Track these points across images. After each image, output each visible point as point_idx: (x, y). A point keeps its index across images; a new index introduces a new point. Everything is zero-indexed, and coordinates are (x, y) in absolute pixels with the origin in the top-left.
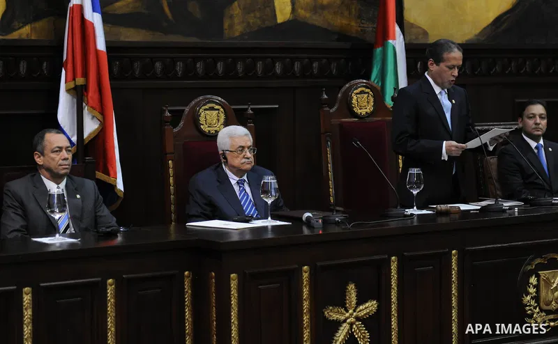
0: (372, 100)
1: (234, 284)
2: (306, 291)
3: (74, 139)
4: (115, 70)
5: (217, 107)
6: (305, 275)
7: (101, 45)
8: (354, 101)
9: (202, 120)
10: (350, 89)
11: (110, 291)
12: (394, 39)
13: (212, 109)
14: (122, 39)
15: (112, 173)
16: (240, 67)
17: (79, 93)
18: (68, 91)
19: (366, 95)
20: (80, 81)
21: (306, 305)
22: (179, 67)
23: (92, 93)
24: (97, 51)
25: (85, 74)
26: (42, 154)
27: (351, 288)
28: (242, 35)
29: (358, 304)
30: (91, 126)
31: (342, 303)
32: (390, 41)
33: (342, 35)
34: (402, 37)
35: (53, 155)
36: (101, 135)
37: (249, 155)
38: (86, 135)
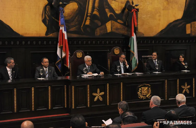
0: (119, 51)
1: (73, 88)
2: (88, 90)
4: (70, 43)
5: (80, 52)
6: (88, 87)
7: (66, 38)
8: (115, 51)
9: (77, 55)
10: (114, 48)
11: (49, 88)
12: (133, 36)
13: (79, 53)
16: (98, 42)
17: (61, 48)
18: (59, 47)
19: (118, 50)
20: (62, 45)
21: (88, 92)
22: (85, 42)
23: (64, 48)
25: (63, 44)
26: (43, 63)
27: (98, 90)
29: (100, 93)
30: (64, 55)
31: (96, 92)
32: (132, 37)
33: (123, 35)
34: (135, 36)
36: (65, 57)
37: (90, 62)
38: (63, 57)
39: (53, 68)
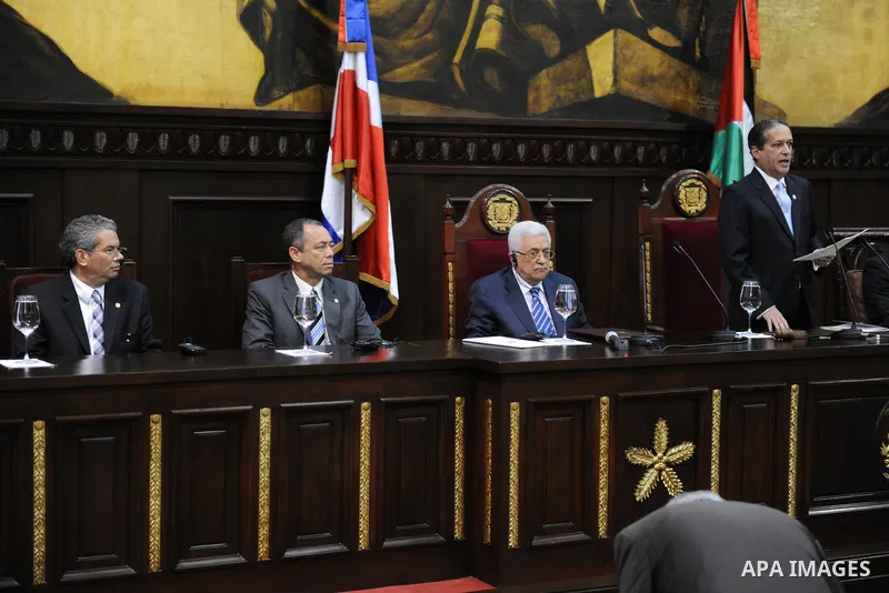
0: (705, 194)
1: (515, 415)
2: (604, 428)
3: (340, 233)
4: (393, 150)
5: (509, 199)
6: (604, 409)
7: (376, 120)
8: (682, 196)
9: (490, 213)
10: (677, 181)
11: (365, 416)
12: (741, 120)
13: (503, 200)
14: (403, 113)
15: (384, 275)
16: (546, 150)
17: (348, 177)
18: (335, 174)
19: (697, 189)
20: (350, 163)
21: (603, 444)
22: (471, 149)
23: (364, 177)
24: (371, 128)
25: (356, 155)
26: (301, 249)
27: (662, 427)
28: (550, 111)
29: (670, 446)
30: (361, 219)
31: (649, 444)
32: (735, 123)
33: (676, 114)
34: (751, 117)
35: (315, 252)
37: (543, 259)
38: (354, 229)
39: (352, 289)
